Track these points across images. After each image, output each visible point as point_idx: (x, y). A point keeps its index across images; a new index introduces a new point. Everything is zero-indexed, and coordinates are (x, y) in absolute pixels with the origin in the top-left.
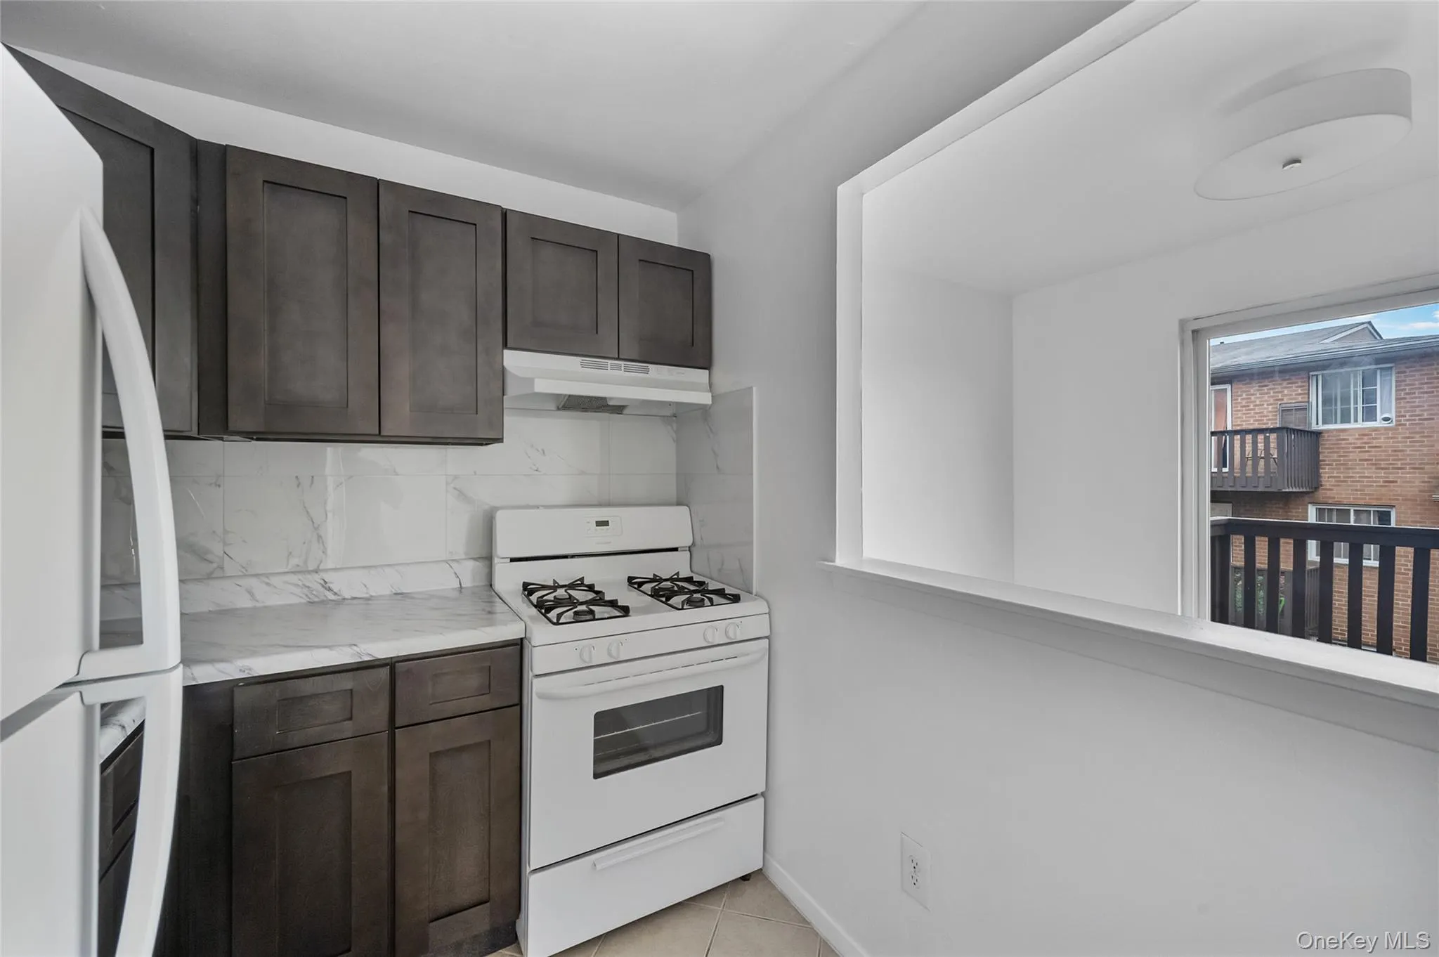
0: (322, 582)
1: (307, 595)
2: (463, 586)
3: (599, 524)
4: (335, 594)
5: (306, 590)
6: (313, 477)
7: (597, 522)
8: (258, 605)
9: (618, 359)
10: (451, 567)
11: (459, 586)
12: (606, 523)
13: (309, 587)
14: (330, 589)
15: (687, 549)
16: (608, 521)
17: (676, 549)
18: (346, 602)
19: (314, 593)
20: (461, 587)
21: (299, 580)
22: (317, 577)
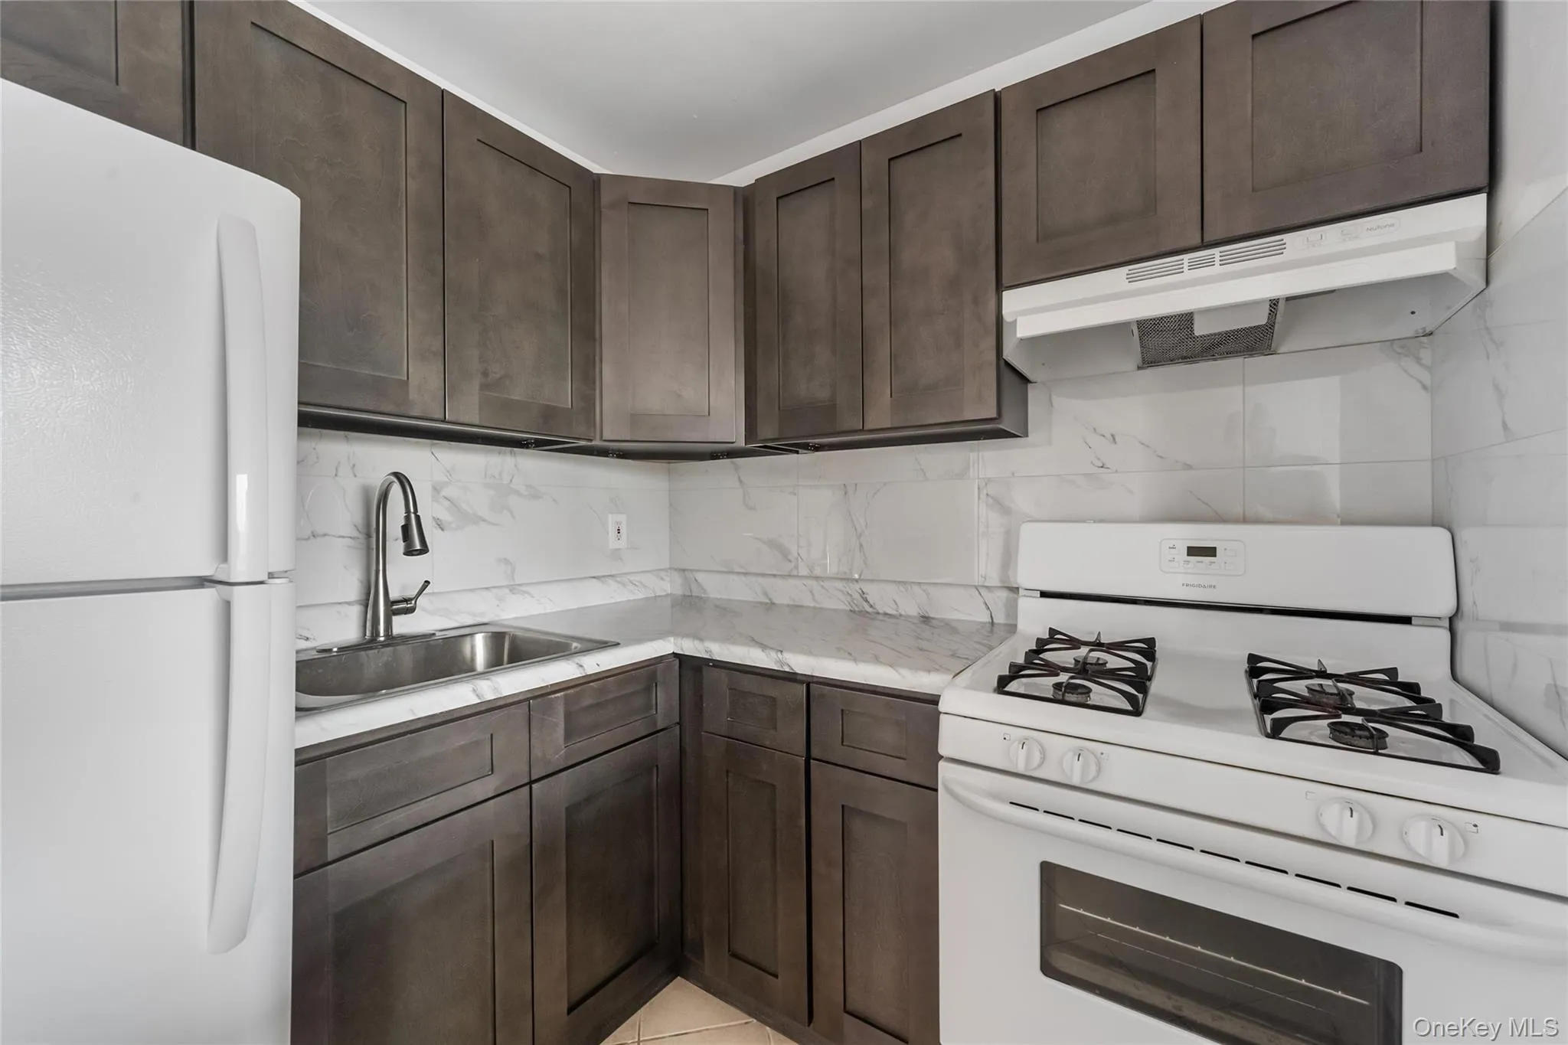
0: (860, 591)
1: (849, 603)
2: (995, 621)
3: (1193, 551)
4: (871, 606)
5: (849, 598)
6: (856, 485)
7: (1189, 548)
8: (817, 606)
9: (1204, 245)
10: (980, 594)
11: (990, 621)
12: (1211, 552)
13: (851, 595)
14: (866, 601)
15: (1447, 624)
16: (1215, 549)
17: (1406, 620)
18: (880, 617)
19: (855, 602)
20: (992, 623)
21: (844, 587)
22: (857, 586)
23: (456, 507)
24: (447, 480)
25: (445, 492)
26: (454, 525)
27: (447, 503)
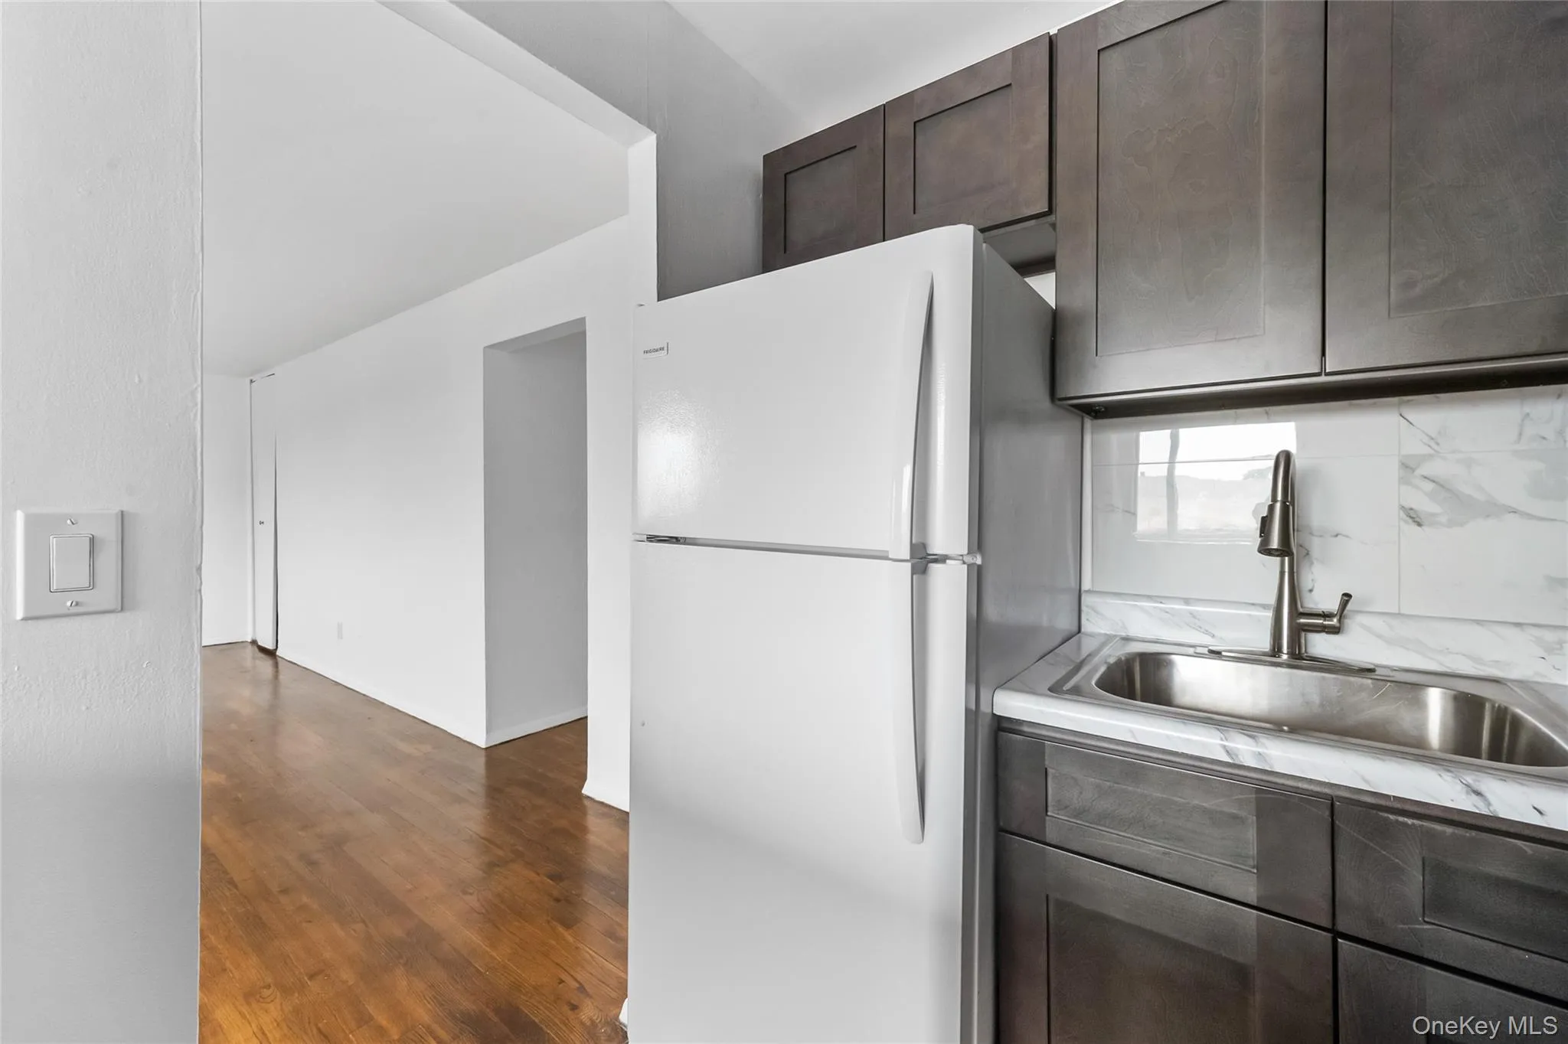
23: (1448, 490)
24: (1432, 452)
25: (1426, 469)
26: (1443, 519)
27: (1429, 486)
